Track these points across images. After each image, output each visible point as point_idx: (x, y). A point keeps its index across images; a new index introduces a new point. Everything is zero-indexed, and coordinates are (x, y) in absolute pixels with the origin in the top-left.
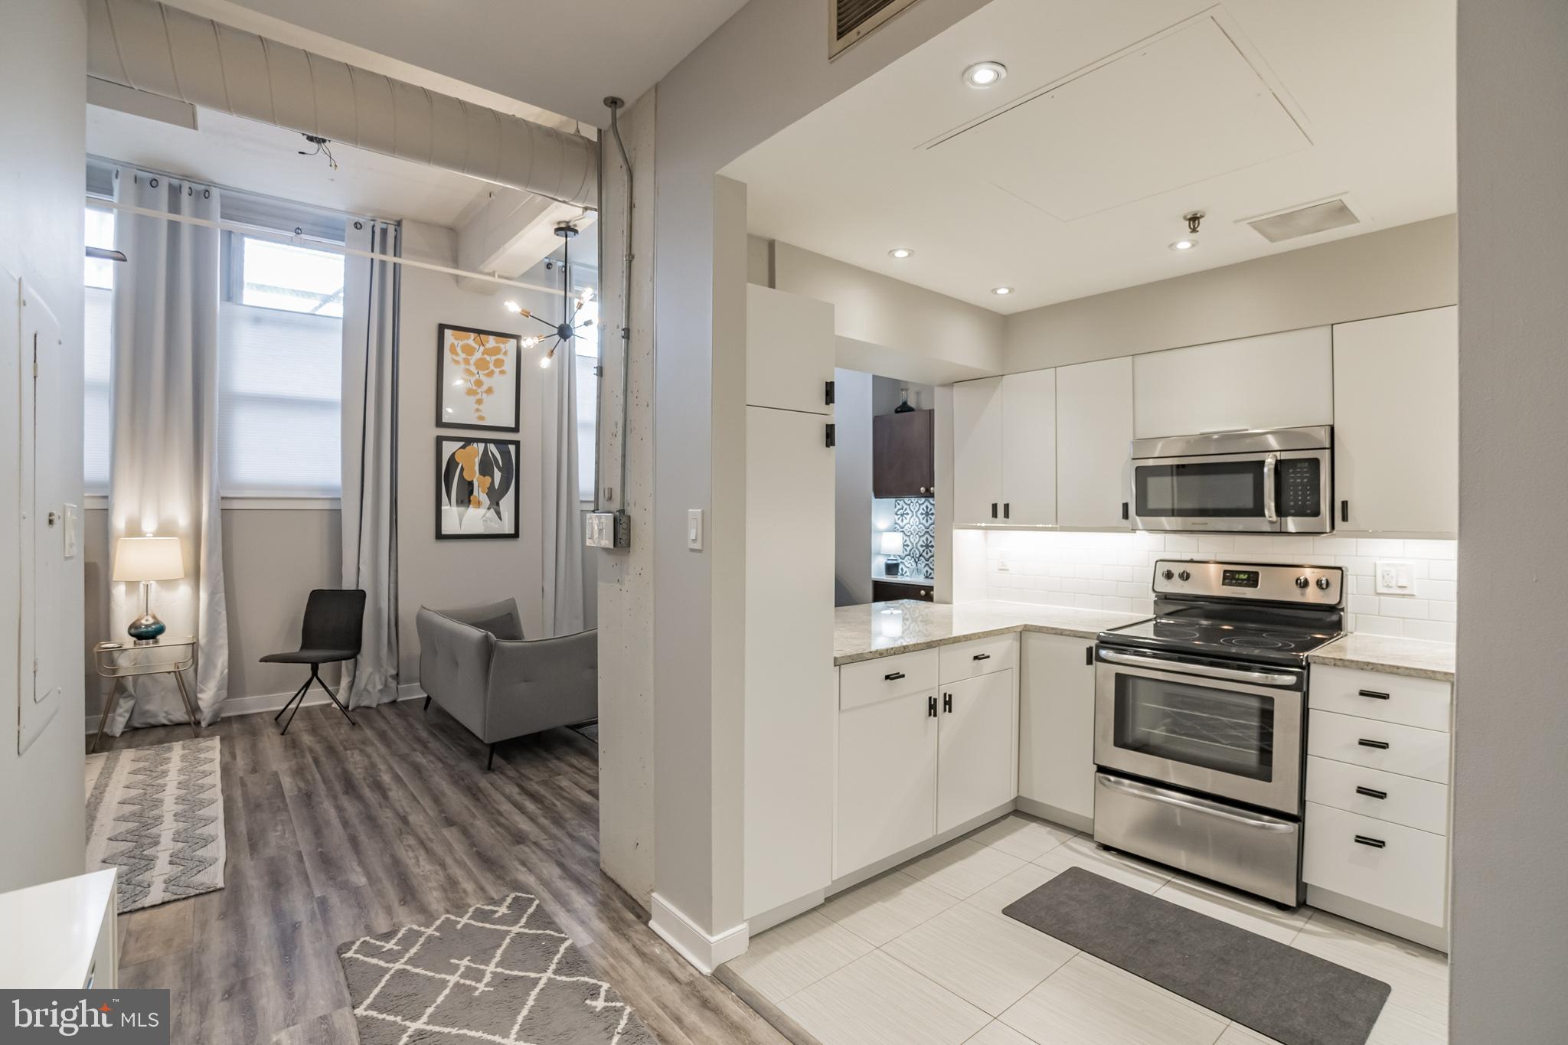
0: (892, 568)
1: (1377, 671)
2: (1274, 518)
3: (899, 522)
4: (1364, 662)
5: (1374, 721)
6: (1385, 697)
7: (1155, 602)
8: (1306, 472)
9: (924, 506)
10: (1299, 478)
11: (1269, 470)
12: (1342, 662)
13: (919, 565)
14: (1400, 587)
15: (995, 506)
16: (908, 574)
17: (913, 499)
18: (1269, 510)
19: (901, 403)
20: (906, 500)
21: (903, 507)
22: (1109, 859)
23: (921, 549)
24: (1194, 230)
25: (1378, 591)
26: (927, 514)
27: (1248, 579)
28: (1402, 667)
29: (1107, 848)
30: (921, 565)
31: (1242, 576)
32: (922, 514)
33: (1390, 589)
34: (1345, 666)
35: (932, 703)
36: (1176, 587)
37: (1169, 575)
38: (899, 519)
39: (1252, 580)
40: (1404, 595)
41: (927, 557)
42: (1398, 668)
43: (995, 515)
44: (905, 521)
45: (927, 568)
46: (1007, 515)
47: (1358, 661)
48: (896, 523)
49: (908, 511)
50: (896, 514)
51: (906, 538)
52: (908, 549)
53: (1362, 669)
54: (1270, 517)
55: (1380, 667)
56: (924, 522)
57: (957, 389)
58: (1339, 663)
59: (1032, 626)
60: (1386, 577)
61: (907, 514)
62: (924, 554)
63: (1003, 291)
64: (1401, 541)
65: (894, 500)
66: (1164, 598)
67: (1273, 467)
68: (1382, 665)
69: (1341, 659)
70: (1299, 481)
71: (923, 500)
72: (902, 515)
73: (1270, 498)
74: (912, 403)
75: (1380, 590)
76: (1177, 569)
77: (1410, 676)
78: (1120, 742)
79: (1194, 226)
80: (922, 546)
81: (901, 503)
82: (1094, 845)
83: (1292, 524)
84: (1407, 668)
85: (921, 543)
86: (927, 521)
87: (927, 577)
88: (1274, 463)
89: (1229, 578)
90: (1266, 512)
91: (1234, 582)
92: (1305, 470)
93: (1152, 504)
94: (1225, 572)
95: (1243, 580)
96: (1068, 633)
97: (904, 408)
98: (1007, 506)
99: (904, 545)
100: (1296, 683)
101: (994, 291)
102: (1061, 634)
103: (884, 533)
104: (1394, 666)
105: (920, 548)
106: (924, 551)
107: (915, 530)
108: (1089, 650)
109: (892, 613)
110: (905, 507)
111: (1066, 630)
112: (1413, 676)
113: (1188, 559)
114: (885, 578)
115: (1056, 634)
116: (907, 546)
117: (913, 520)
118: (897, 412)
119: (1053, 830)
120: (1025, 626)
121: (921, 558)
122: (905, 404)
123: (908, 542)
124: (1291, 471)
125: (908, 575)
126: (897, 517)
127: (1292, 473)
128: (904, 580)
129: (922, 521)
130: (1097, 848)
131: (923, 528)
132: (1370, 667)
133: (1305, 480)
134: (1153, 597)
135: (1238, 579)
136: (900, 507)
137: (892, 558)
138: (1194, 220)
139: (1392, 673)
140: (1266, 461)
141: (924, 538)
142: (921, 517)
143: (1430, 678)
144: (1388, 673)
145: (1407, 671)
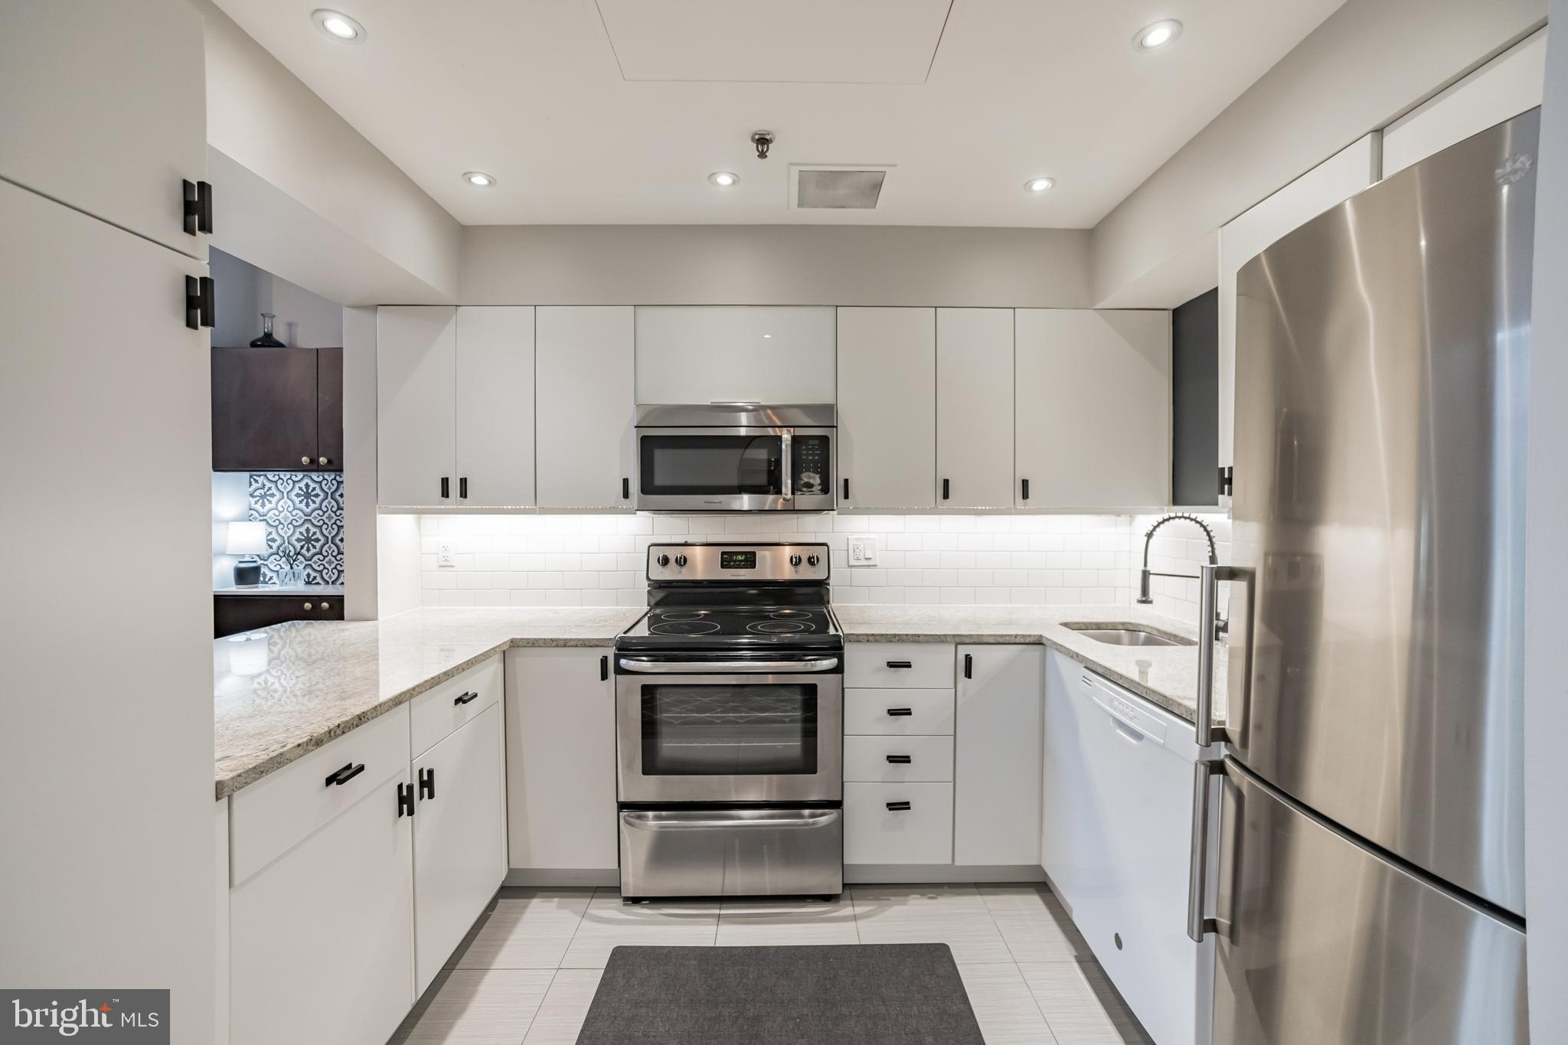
0: (244, 575)
1: (903, 641)
2: (789, 496)
3: (258, 507)
4: (892, 635)
5: (900, 690)
6: (908, 665)
7: (649, 592)
8: (817, 450)
9: (302, 485)
10: (811, 455)
11: (786, 446)
12: (873, 637)
13: (295, 567)
14: (866, 559)
15: (445, 482)
16: (275, 579)
17: (282, 474)
18: (786, 487)
19: (261, 335)
20: (270, 475)
21: (264, 485)
22: (644, 915)
23: (298, 546)
24: (762, 155)
25: (850, 564)
26: (307, 495)
27: (746, 560)
28: (922, 635)
29: (636, 901)
30: (299, 568)
31: (740, 557)
32: (298, 495)
33: (869, 561)
34: (876, 641)
35: (405, 793)
36: (670, 574)
37: (665, 561)
38: (256, 503)
39: (750, 561)
40: (869, 566)
41: (308, 555)
42: (919, 636)
43: (445, 493)
44: (268, 506)
45: (309, 570)
46: (464, 494)
47: (887, 635)
48: (251, 509)
49: (274, 490)
50: (252, 495)
51: (270, 529)
52: (275, 545)
53: (891, 642)
54: (786, 494)
55: (904, 637)
56: (303, 506)
57: (381, 315)
58: (871, 638)
59: (522, 639)
60: (857, 550)
61: (273, 495)
62: (304, 551)
63: (479, 180)
64: (902, 516)
65: (247, 475)
66: (657, 585)
67: (789, 443)
68: (907, 635)
69: (873, 635)
70: (810, 458)
71: (300, 475)
72: (262, 497)
73: (787, 475)
74: (280, 335)
75: (853, 562)
76: (673, 553)
77: (927, 642)
78: (650, 768)
79: (763, 150)
80: (299, 540)
81: (261, 479)
82: (619, 902)
83: (804, 500)
84: (926, 635)
85: (297, 535)
86: (307, 505)
87: (308, 583)
88: (790, 439)
89: (727, 561)
90: (784, 490)
91: (732, 563)
92: (817, 447)
93: (659, 480)
94: (723, 553)
95: (741, 561)
96: (572, 643)
97: (268, 341)
98: (464, 482)
99: (268, 540)
100: (838, 665)
101: (467, 176)
102: (565, 646)
103: (231, 523)
104: (915, 635)
105: (295, 543)
106: (302, 547)
107: (286, 518)
108: (604, 661)
109: (248, 640)
110: (268, 485)
111: (571, 640)
112: (931, 642)
113: (683, 541)
114: (234, 589)
115: (557, 646)
116: (274, 540)
117: (285, 503)
118: (253, 344)
119: (563, 900)
120: (512, 641)
121: (299, 557)
122: (268, 336)
123: (274, 535)
124: (804, 447)
125: (277, 583)
126: (253, 501)
127: (805, 450)
128: (267, 589)
129: (298, 505)
130: (624, 905)
131: (302, 515)
132: (897, 638)
133: (816, 458)
134: (645, 587)
135: (735, 561)
136: (260, 485)
137: (247, 559)
138: (763, 141)
139: (914, 642)
140: (783, 436)
141: (303, 529)
142: (297, 500)
143: (943, 642)
144: (911, 642)
145: (926, 638)
